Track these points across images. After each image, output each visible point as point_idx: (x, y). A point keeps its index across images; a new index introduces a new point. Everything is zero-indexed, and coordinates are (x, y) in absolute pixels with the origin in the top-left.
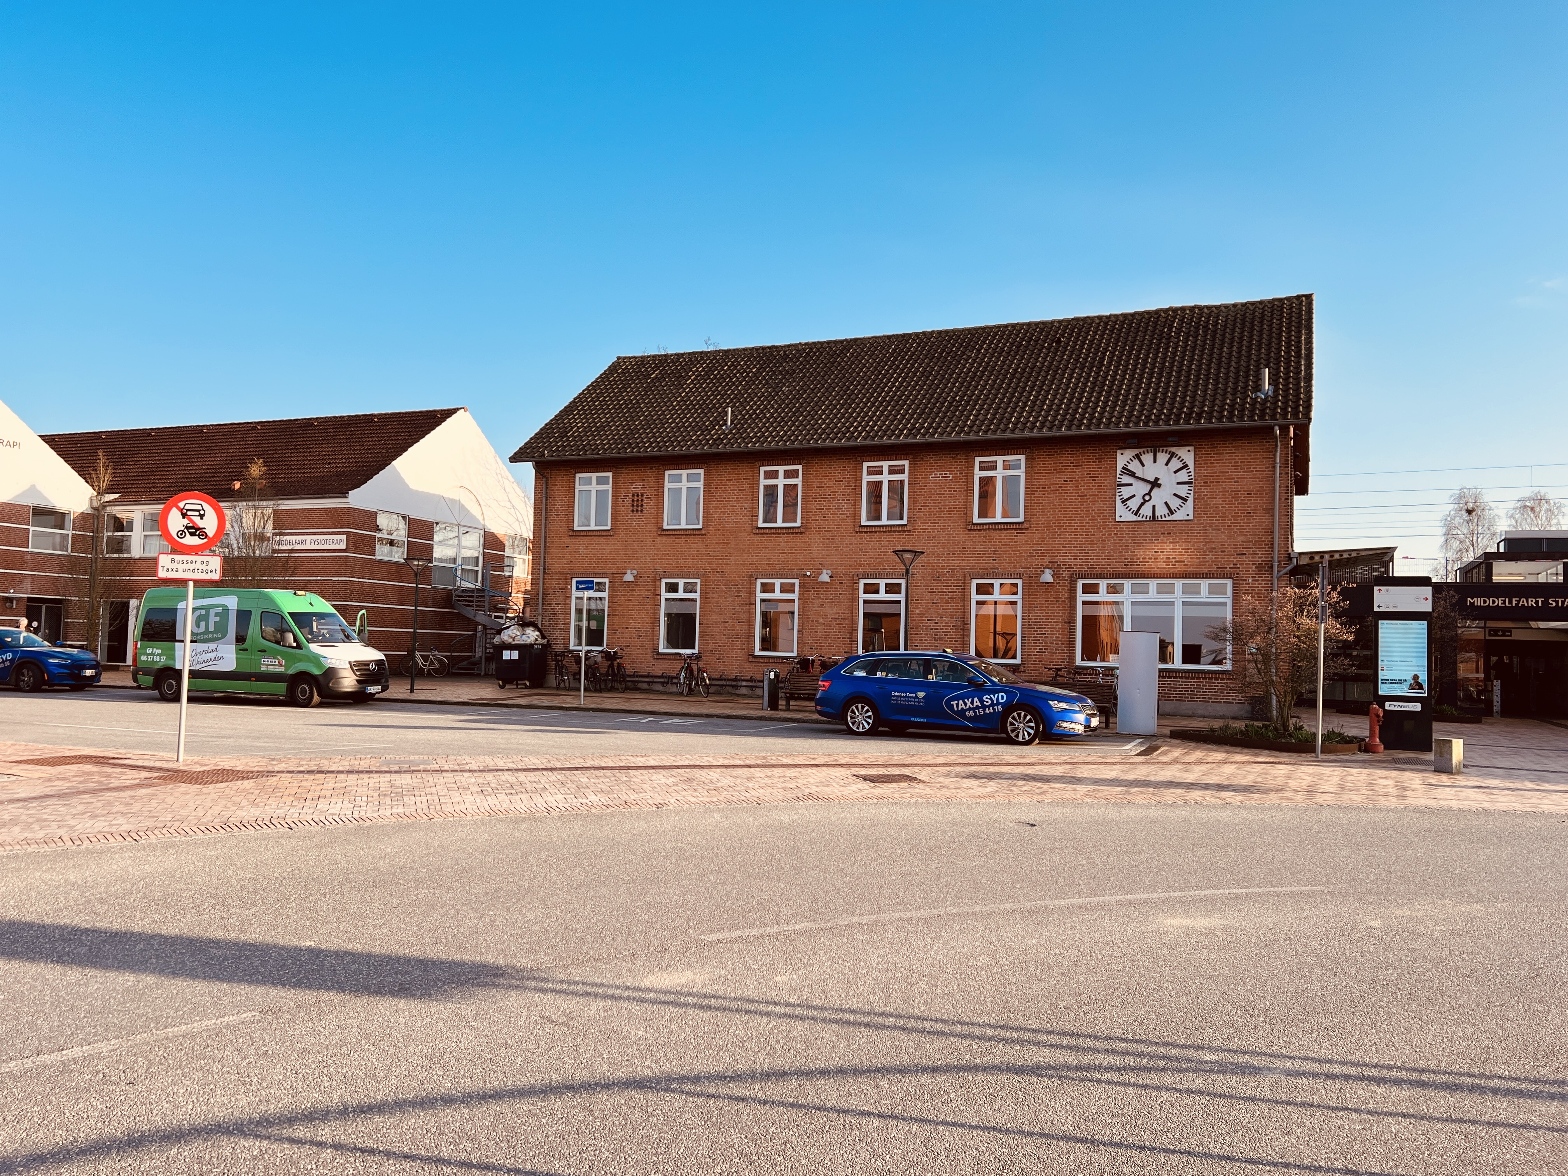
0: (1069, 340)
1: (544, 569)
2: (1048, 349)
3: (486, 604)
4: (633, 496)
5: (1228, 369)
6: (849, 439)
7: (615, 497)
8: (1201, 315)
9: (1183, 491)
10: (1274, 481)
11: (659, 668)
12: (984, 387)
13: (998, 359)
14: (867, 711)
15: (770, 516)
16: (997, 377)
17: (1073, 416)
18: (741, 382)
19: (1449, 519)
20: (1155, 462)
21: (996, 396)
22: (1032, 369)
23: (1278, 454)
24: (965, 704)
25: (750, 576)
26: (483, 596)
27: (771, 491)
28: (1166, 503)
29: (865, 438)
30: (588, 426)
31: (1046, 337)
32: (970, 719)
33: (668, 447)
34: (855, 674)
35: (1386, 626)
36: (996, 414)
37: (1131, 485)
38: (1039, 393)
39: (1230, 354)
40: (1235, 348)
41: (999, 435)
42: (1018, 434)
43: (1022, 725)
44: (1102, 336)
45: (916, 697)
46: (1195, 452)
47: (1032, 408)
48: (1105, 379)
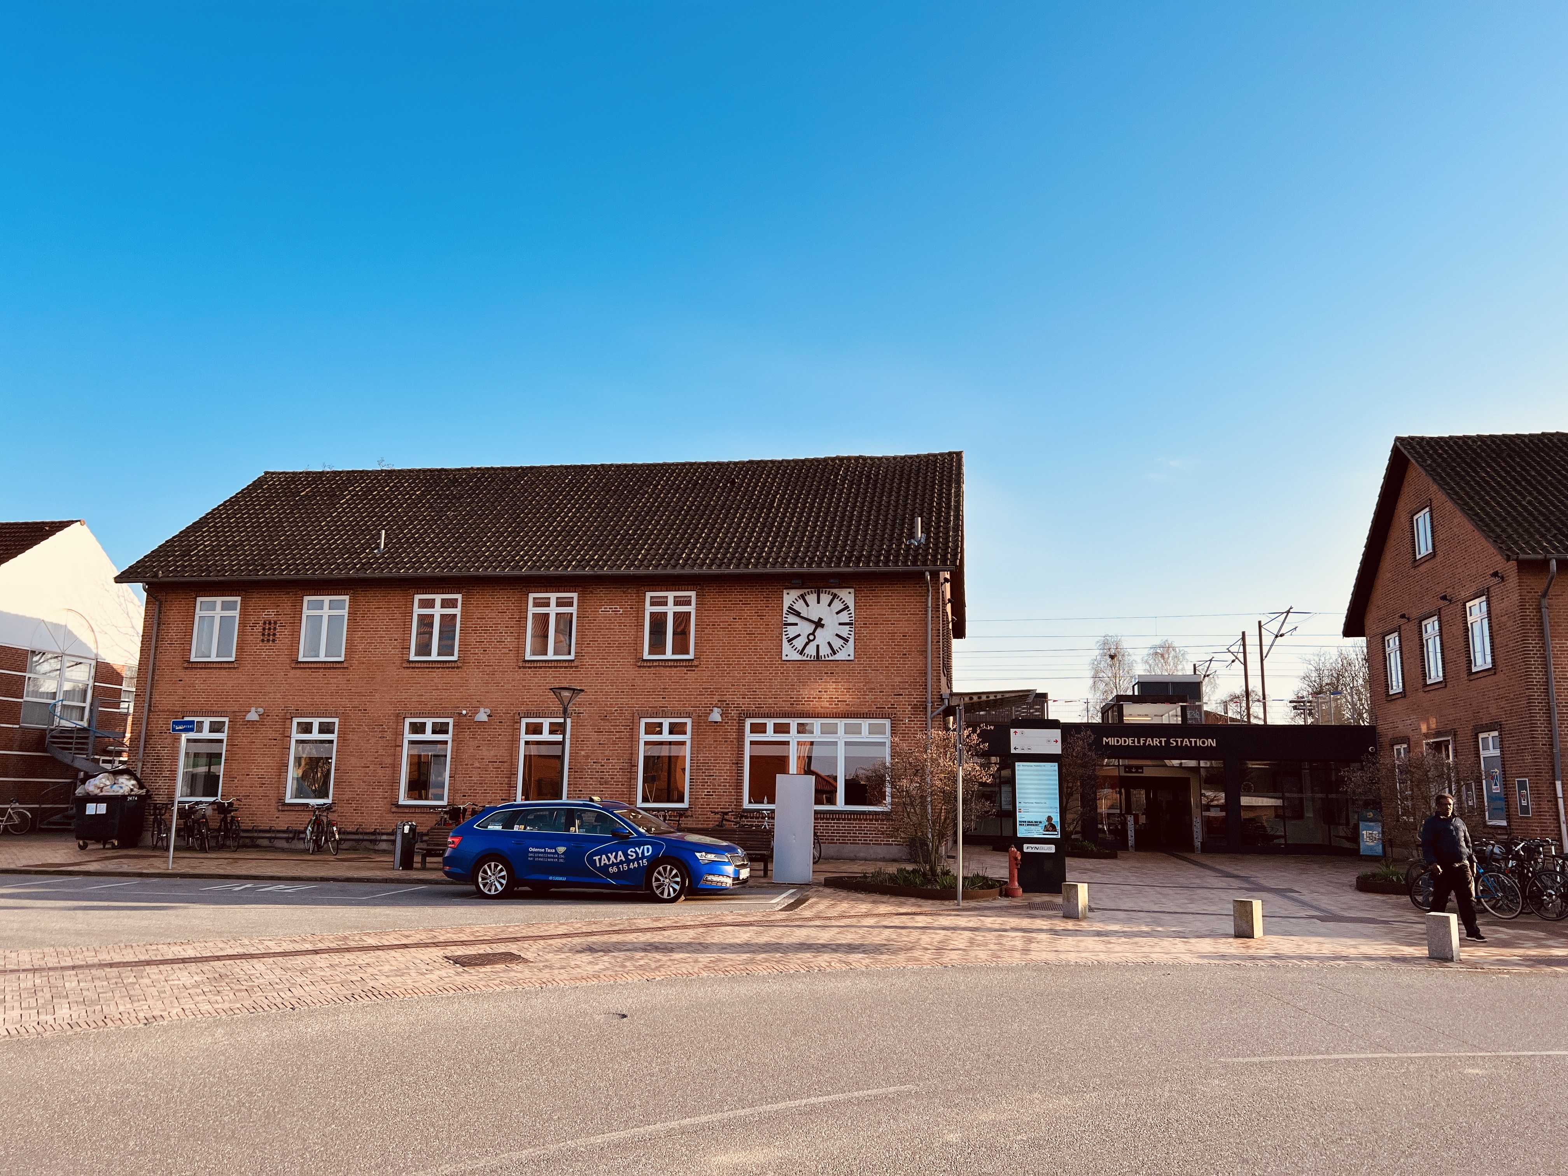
0: (743, 481)
1: (150, 706)
2: (723, 489)
3: (90, 746)
4: (265, 623)
5: (886, 516)
6: (513, 568)
7: (243, 624)
8: (864, 465)
9: (845, 631)
10: (926, 624)
11: (284, 822)
12: (658, 522)
13: (674, 496)
14: (501, 870)
15: (424, 648)
16: (671, 514)
17: (742, 555)
18: (401, 504)
19: (1096, 663)
20: (818, 602)
21: (669, 532)
22: (706, 507)
23: (930, 598)
24: (609, 859)
25: (398, 715)
26: (87, 738)
27: (426, 622)
28: (829, 643)
29: (531, 568)
30: (217, 545)
31: (722, 477)
32: (613, 876)
33: (308, 570)
34: (490, 827)
35: (1021, 768)
36: (667, 549)
37: (796, 624)
38: (711, 531)
39: (889, 502)
40: (893, 498)
41: (669, 571)
42: (687, 571)
43: (668, 880)
44: (774, 480)
45: (556, 852)
46: (855, 594)
47: (703, 545)
48: (774, 520)
